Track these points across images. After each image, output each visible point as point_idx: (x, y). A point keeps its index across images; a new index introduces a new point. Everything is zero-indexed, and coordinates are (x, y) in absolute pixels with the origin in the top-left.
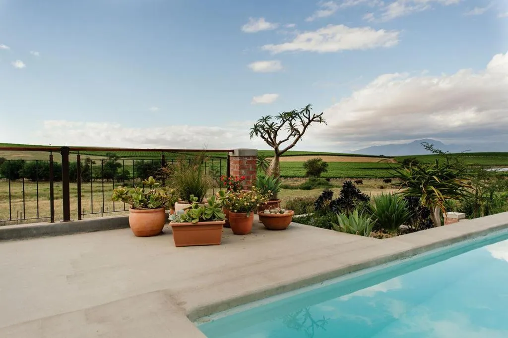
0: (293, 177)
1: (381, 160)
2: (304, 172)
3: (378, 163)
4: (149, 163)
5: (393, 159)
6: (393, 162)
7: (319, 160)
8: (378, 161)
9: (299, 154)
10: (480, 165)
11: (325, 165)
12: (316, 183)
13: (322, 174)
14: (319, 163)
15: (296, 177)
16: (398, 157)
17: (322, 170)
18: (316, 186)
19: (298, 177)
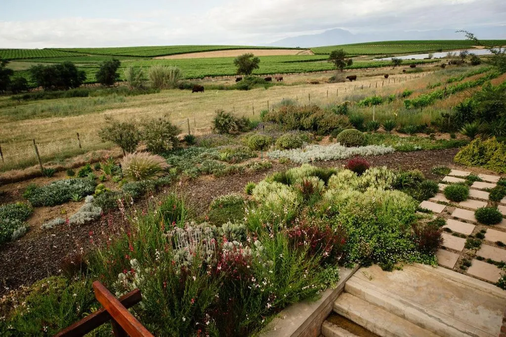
0: (222, 76)
1: (299, 53)
2: (235, 69)
3: (297, 55)
4: (50, 67)
5: (309, 51)
6: (311, 54)
7: (251, 56)
8: (297, 53)
9: (217, 48)
10: (386, 54)
11: (256, 61)
12: (253, 81)
13: (254, 71)
14: (251, 59)
15: (225, 75)
16: (314, 49)
17: (253, 66)
18: (253, 85)
19: (228, 75)
